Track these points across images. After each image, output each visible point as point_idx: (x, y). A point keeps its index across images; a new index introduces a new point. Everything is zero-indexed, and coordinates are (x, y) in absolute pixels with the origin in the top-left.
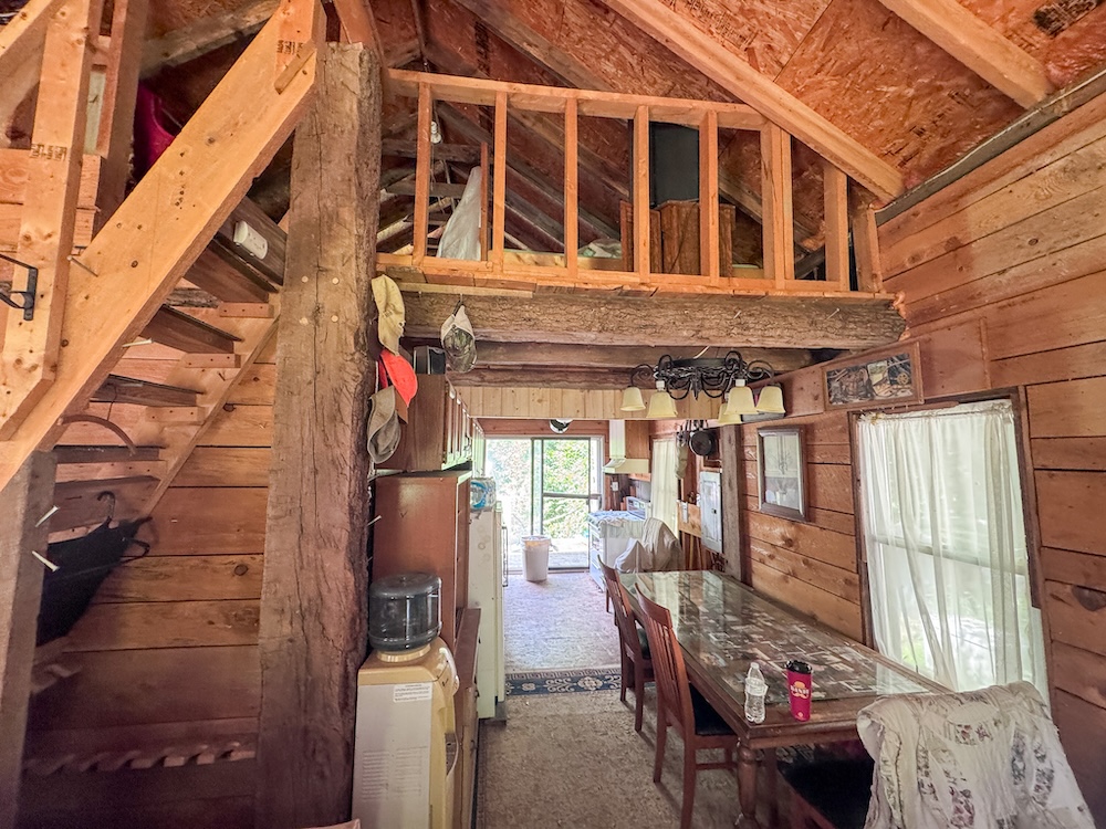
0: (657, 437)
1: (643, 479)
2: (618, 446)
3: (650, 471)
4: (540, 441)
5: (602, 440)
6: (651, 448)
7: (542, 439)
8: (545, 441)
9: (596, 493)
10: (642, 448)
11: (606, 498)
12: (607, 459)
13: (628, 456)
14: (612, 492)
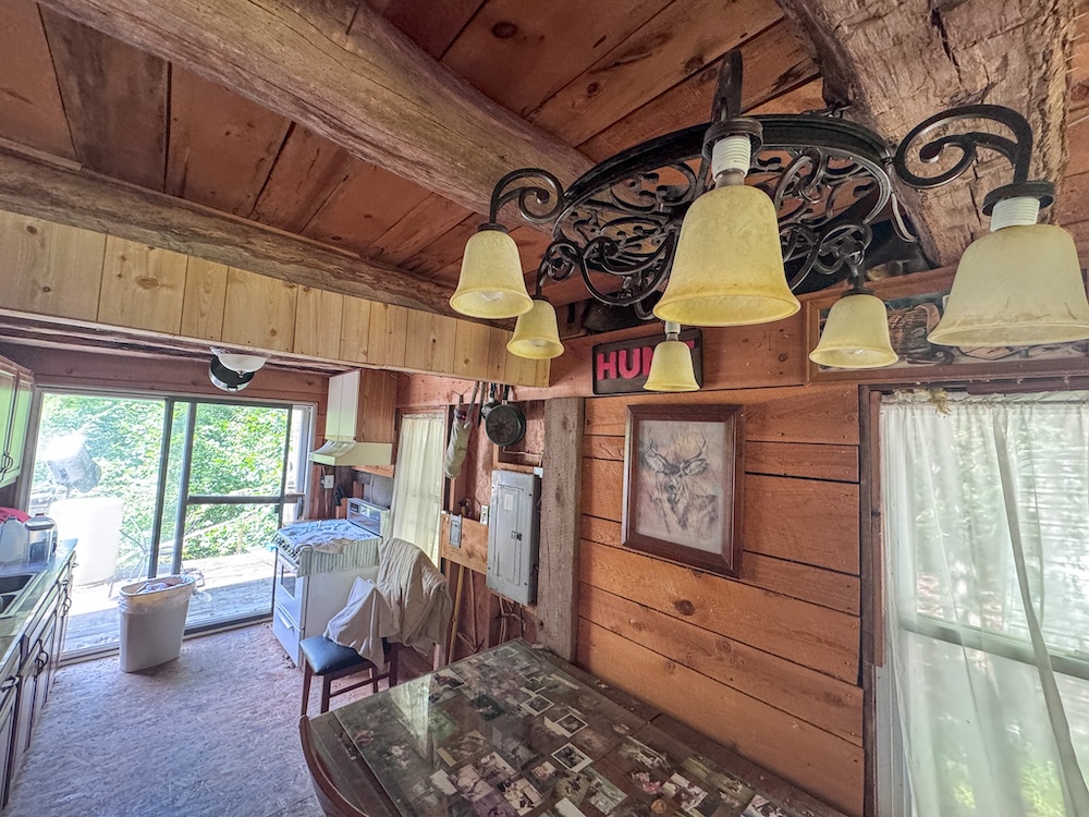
0: (411, 411)
1: (378, 472)
2: (342, 422)
3: (394, 461)
4: (187, 405)
5: (313, 410)
6: (398, 428)
7: (194, 402)
8: (200, 406)
9: (294, 491)
10: (384, 425)
11: (313, 501)
12: (320, 440)
13: (360, 437)
14: (323, 490)
